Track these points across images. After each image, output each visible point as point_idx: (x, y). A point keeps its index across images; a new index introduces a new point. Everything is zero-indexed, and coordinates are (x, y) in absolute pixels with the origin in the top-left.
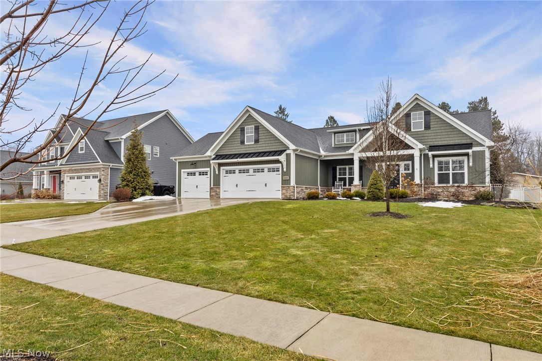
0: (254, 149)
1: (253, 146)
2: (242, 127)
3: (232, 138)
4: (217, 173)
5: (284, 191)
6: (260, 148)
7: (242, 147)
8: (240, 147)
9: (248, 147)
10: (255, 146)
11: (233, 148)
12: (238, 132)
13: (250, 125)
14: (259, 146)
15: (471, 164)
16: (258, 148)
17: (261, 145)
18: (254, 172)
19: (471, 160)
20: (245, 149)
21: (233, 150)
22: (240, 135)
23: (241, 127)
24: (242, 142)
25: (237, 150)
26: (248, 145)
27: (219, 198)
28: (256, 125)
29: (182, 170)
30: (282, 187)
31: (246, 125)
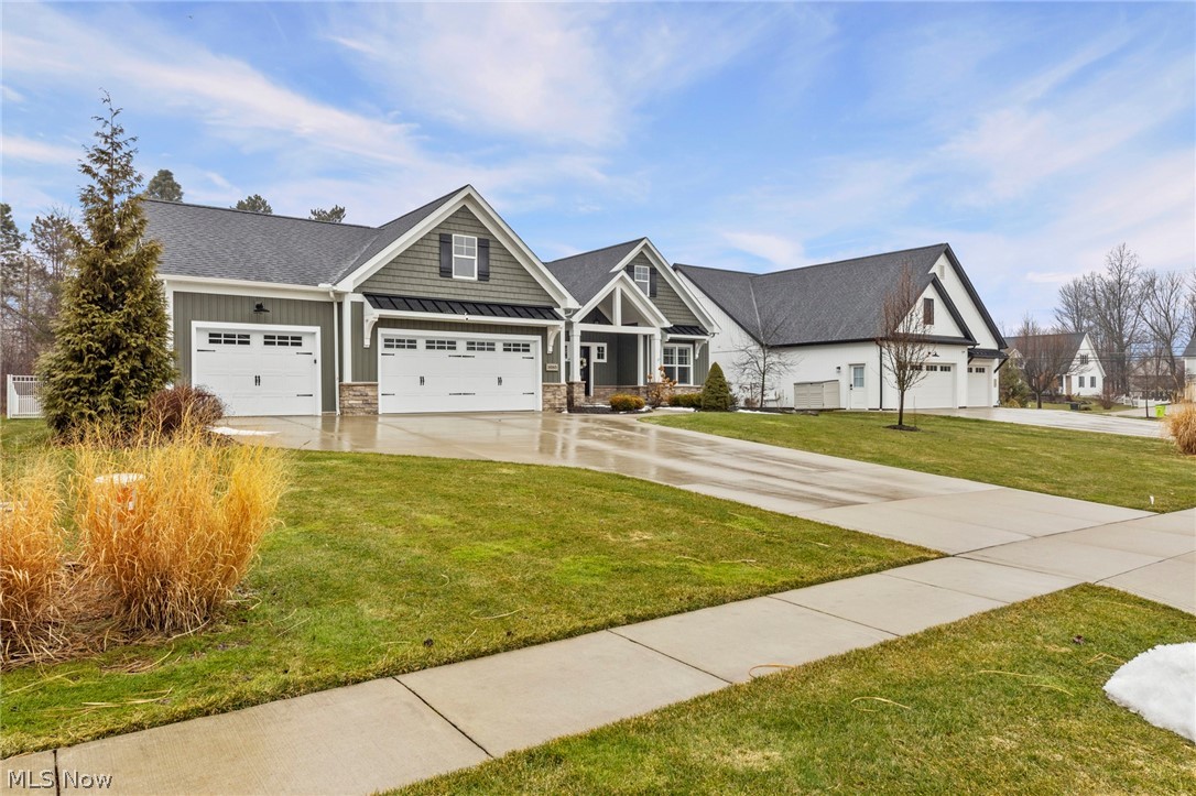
0: (477, 293)
1: (475, 286)
2: (445, 232)
3: (414, 254)
4: (367, 343)
5: (549, 396)
6: (492, 294)
7: (444, 284)
8: (438, 283)
9: (460, 285)
10: (480, 287)
11: (418, 281)
12: (430, 243)
13: (465, 232)
14: (489, 287)
15: (697, 356)
16: (487, 294)
17: (494, 288)
18: (468, 349)
19: (698, 352)
20: (453, 291)
21: (416, 288)
22: (437, 251)
23: (442, 231)
24: (446, 272)
25: (431, 289)
26: (463, 282)
27: (376, 413)
28: (482, 237)
29: (195, 324)
30: (544, 386)
31: (456, 231)
